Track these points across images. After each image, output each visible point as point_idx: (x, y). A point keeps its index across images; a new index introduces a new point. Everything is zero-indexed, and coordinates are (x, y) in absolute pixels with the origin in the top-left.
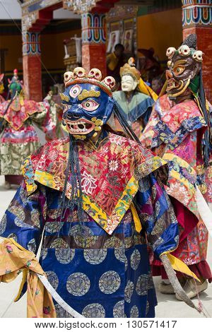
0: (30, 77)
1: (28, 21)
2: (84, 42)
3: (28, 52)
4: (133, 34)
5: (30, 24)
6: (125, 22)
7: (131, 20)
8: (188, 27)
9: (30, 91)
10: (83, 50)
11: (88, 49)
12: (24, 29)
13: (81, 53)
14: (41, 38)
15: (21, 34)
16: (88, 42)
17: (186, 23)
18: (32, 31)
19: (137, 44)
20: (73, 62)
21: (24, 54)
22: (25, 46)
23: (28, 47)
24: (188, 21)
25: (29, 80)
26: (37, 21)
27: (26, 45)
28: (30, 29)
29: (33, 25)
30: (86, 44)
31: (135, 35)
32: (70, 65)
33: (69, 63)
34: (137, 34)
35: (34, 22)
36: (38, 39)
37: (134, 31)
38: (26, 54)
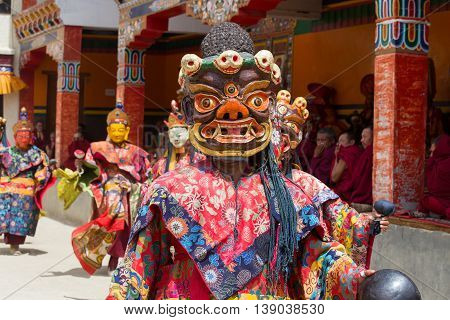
1: (129, 32)
3: (125, 79)
4: (287, 61)
5: (132, 37)
6: (275, 42)
7: (285, 40)
8: (382, 51)
12: (122, 43)
14: (146, 58)
15: (117, 51)
17: (380, 46)
18: (133, 47)
19: (292, 77)
21: (120, 81)
22: (121, 70)
23: (126, 73)
24: (384, 43)
26: (143, 32)
27: (123, 68)
28: (131, 43)
29: (136, 37)
31: (289, 64)
34: (293, 62)
35: (139, 33)
36: (142, 59)
37: (288, 56)
38: (123, 81)
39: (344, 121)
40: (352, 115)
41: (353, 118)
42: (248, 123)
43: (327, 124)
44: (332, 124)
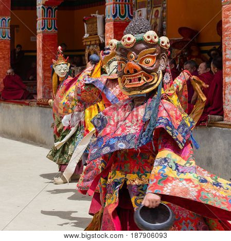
0: (44, 57)
2: (107, 18)
3: (43, 29)
9: (43, 74)
10: (107, 27)
11: (112, 26)
12: (39, 2)
13: (104, 32)
14: (57, 13)
16: (113, 18)
18: (48, 4)
20: (93, 43)
21: (39, 30)
22: (39, 22)
23: (43, 24)
25: (43, 60)
27: (41, 21)
28: (46, 2)
30: (109, 21)
31: (164, 14)
32: (89, 45)
33: (89, 43)
36: (54, 14)
37: (164, 8)
38: (41, 31)
39: (206, 55)
40: (211, 50)
41: (212, 52)
42: (141, 74)
43: (193, 57)
44: (196, 57)
